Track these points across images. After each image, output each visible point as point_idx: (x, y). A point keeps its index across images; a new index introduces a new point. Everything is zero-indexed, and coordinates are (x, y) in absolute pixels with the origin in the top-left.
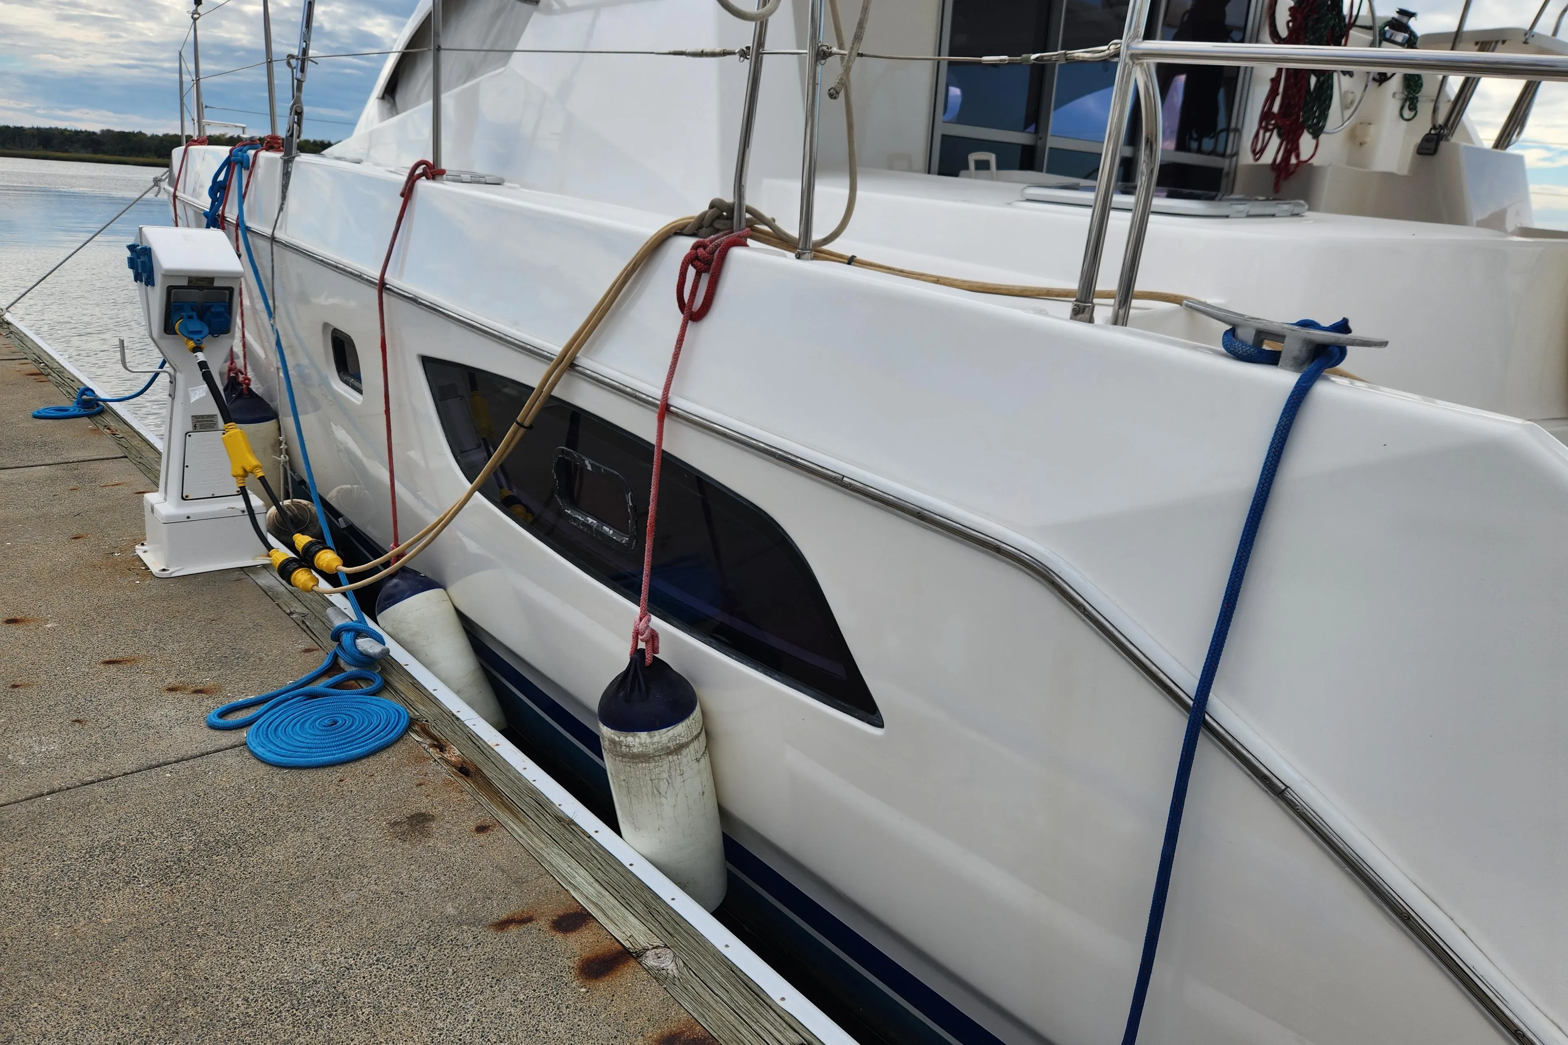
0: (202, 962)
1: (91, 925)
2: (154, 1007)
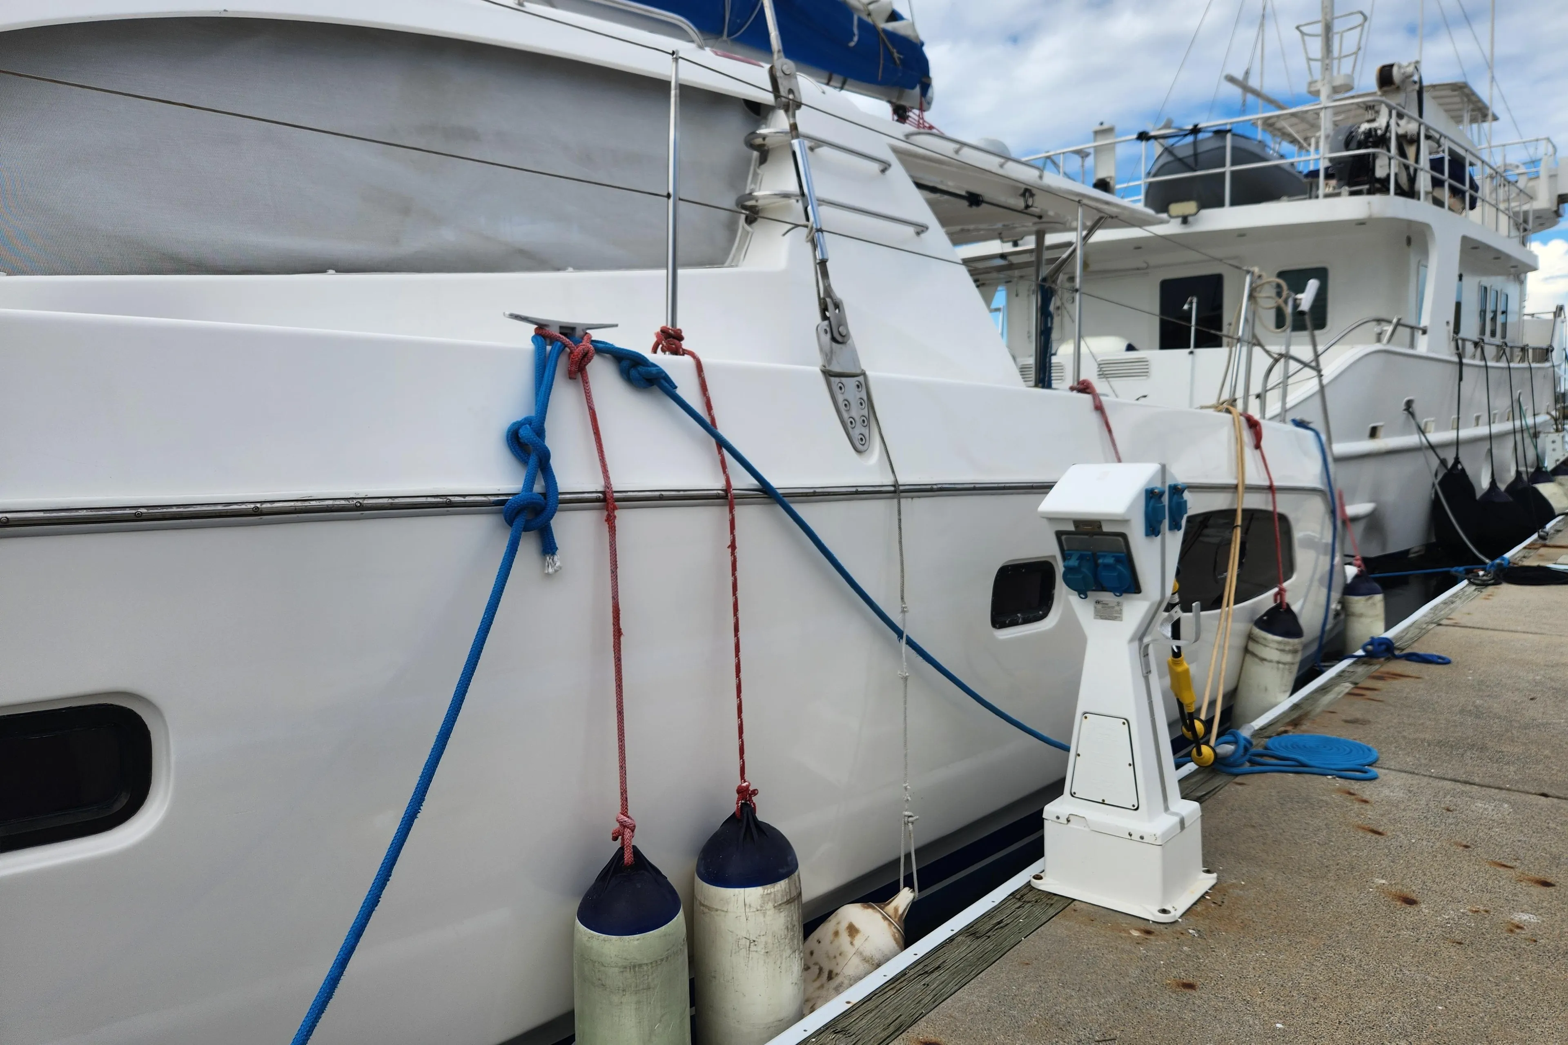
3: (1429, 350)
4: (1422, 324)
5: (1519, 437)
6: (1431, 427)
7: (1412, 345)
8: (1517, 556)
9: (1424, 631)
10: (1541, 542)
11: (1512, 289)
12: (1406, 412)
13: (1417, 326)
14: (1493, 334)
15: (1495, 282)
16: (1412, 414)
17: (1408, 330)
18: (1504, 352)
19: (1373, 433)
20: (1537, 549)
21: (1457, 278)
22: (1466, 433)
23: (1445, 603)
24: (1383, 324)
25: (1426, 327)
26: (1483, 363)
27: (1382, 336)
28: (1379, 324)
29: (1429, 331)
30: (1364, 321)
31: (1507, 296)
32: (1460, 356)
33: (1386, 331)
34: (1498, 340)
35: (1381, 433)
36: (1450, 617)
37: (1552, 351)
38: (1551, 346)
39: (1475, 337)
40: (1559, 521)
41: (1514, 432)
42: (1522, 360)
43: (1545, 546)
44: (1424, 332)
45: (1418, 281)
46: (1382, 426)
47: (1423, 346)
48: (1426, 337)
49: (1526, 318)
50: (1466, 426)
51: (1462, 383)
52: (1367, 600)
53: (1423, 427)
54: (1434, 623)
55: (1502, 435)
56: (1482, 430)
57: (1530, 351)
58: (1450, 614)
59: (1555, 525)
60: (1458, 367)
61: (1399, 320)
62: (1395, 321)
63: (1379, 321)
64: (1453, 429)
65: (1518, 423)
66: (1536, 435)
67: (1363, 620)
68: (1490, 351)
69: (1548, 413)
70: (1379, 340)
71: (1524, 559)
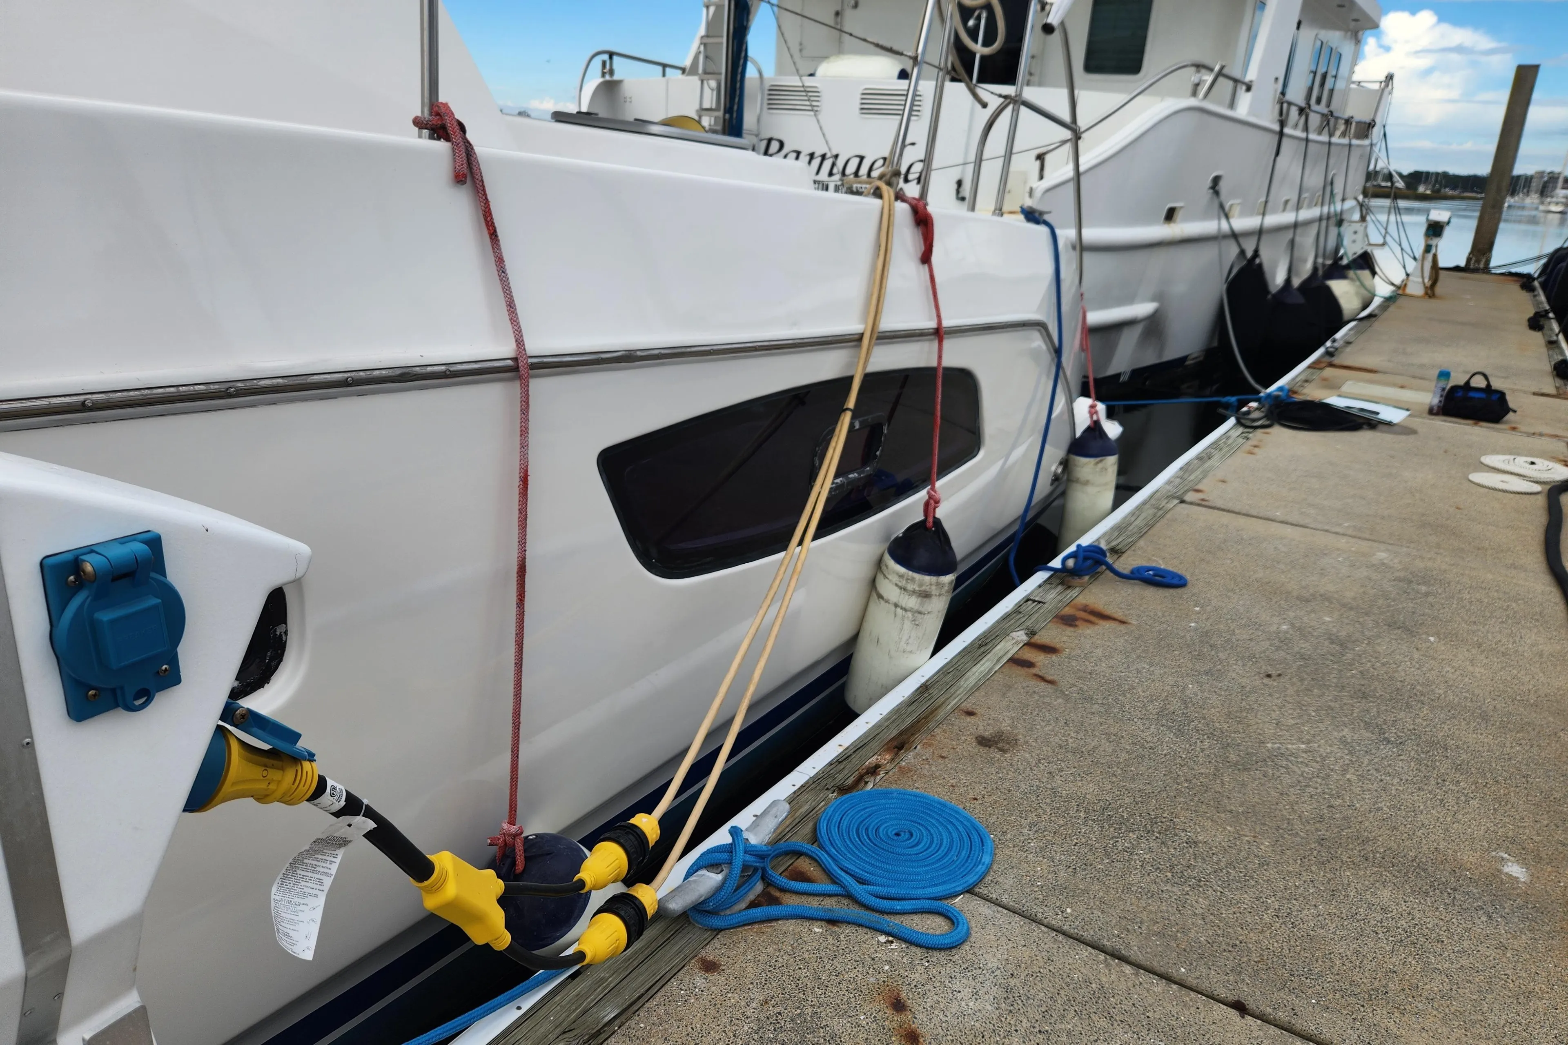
0: (1202, 771)
1: (1241, 833)
2: (1248, 770)
3: (1250, 113)
4: (1248, 79)
5: (1324, 223)
6: (1236, 211)
7: (1232, 105)
8: (1298, 379)
9: (1160, 513)
10: (1327, 359)
11: (1347, 49)
12: (1211, 191)
13: (1242, 79)
14: (1319, 101)
15: (1334, 37)
16: (1217, 193)
17: (1230, 84)
18: (1328, 124)
19: (1170, 215)
20: (1322, 369)
21: (1295, 25)
22: (1272, 220)
23: (1200, 458)
24: (1203, 71)
25: (1251, 82)
26: (1304, 135)
27: (1199, 88)
28: (1198, 72)
29: (1254, 88)
30: (1181, 65)
31: (1341, 55)
32: (1282, 124)
33: (1206, 81)
34: (1322, 108)
35: (1179, 215)
36: (1197, 487)
37: (1373, 127)
38: (1374, 121)
39: (1302, 103)
40: (1351, 329)
41: (1320, 219)
42: (1343, 135)
43: (1331, 365)
44: (1249, 88)
45: (1252, 24)
46: (1181, 207)
47: (1244, 107)
48: (1249, 95)
49: (1353, 86)
50: (1275, 212)
51: (1279, 159)
52: (1097, 463)
53: (1227, 208)
54: (1177, 498)
55: (1308, 223)
56: (1288, 217)
57: (1354, 125)
58: (1200, 481)
59: (1346, 335)
60: (1277, 138)
61: (1222, 68)
62: (1217, 68)
63: (1199, 67)
64: (1258, 214)
65: (1325, 209)
66: (1340, 223)
67: (1090, 490)
68: (1315, 120)
69: (1356, 199)
70: (1194, 94)
71: (1306, 384)
